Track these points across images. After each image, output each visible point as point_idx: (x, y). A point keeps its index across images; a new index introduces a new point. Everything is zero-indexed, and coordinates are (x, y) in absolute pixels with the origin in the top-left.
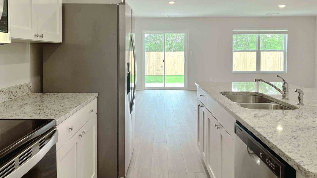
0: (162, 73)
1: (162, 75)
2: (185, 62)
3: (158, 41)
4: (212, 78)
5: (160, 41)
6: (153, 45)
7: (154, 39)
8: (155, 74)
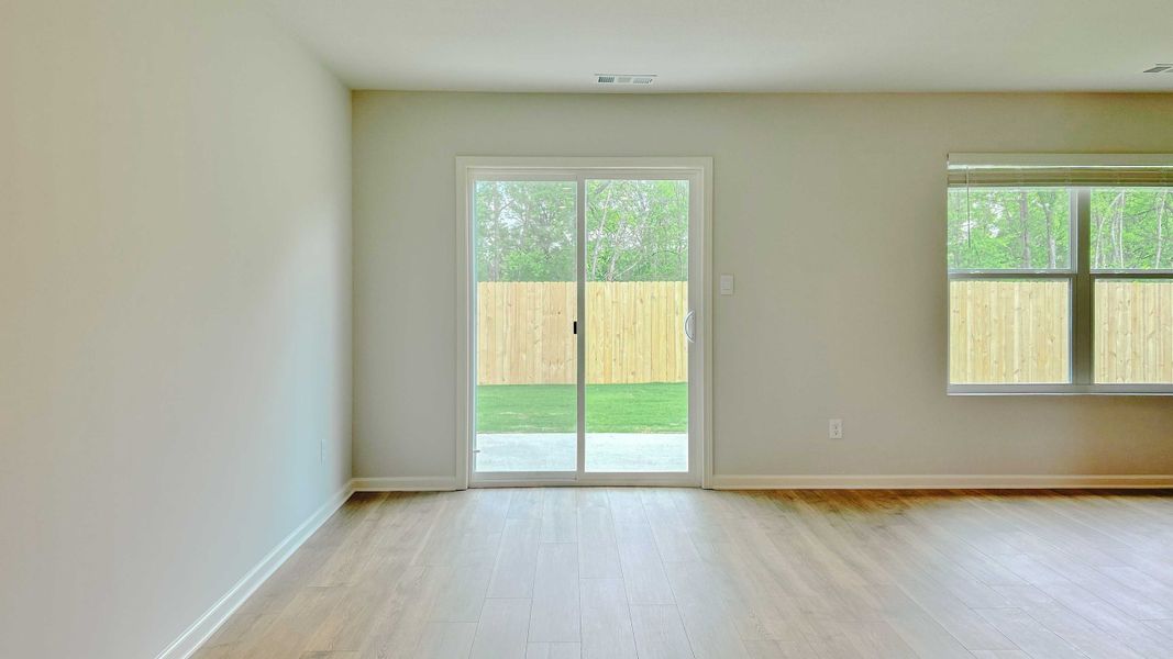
0: (569, 375)
1: (571, 383)
2: (694, 337)
3: (556, 244)
4: (839, 421)
5: (565, 244)
6: (537, 260)
7: (542, 237)
8: (539, 381)
